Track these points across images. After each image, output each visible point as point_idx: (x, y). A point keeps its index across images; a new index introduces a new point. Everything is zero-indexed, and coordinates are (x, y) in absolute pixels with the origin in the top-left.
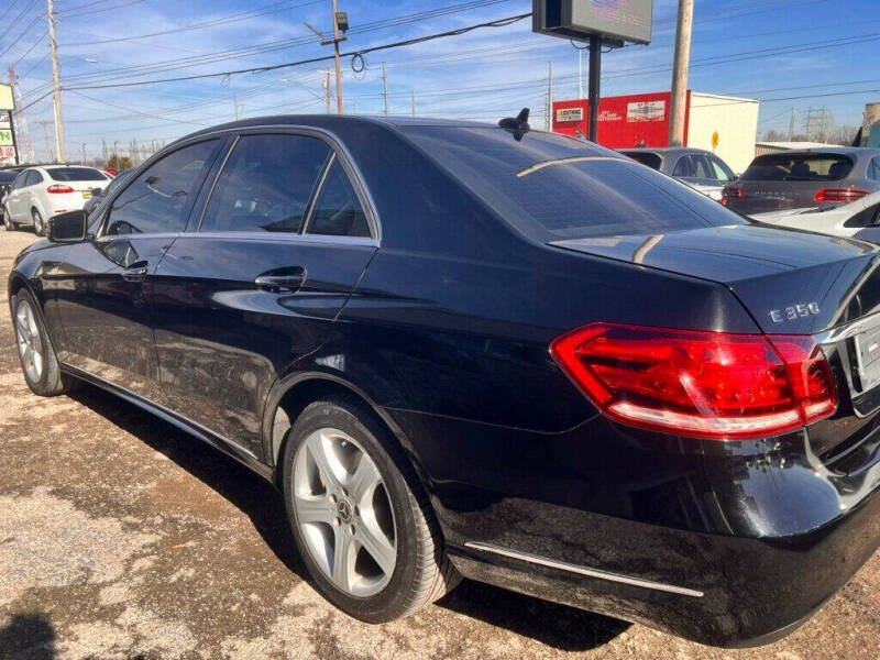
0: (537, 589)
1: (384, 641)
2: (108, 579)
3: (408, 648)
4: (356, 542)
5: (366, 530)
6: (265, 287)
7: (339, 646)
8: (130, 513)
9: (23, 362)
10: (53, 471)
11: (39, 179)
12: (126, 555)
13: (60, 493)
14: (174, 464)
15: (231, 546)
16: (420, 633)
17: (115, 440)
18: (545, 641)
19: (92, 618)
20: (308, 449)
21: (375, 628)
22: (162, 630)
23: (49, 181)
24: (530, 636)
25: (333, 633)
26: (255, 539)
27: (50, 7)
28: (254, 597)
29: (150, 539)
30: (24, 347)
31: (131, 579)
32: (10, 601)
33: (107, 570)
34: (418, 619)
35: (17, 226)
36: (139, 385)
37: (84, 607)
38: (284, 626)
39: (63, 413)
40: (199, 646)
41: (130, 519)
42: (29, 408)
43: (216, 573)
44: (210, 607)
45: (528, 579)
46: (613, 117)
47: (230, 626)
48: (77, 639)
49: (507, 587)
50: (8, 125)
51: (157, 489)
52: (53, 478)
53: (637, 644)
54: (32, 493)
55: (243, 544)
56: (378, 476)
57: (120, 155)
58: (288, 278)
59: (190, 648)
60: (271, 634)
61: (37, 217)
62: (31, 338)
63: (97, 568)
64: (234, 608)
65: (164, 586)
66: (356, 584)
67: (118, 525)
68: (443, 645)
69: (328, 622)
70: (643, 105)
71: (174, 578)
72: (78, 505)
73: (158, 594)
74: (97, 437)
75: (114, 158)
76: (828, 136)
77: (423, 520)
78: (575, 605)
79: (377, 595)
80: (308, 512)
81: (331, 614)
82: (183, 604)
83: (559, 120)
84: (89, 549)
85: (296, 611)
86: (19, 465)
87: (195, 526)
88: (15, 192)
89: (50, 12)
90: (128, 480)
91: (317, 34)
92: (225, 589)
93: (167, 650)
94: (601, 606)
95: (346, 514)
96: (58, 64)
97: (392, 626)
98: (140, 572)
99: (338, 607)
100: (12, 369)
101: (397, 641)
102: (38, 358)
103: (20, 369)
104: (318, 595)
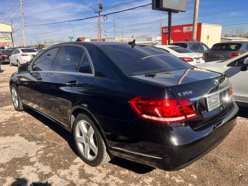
0: (132, 159)
1: (95, 171)
2: (32, 156)
3: (101, 172)
4: (90, 147)
5: (91, 144)
6: (69, 86)
7: (85, 172)
8: (38, 141)
9: (13, 103)
10: (20, 130)
11: (19, 52)
12: (37, 150)
13: (22, 135)
14: (50, 129)
15: (62, 149)
16: (104, 169)
17: (36, 122)
18: (134, 171)
19: (27, 165)
20: (78, 125)
21: (94, 168)
22: (44, 167)
23: (21, 53)
24: (131, 170)
25: (84, 169)
26: (68, 147)
27: (21, 3)
28: (66, 160)
29: (43, 147)
30: (13, 99)
31: (37, 156)
32: (9, 161)
33: (32, 154)
34: (105, 166)
35: (13, 65)
36: (42, 109)
37: (26, 162)
38: (73, 167)
39: (23, 115)
40: (52, 171)
41: (38, 142)
42: (15, 114)
43: (58, 155)
44: (56, 163)
45: (130, 157)
46: (179, 31)
47: (60, 167)
48: (24, 169)
49: (126, 159)
50: (10, 36)
51: (45, 135)
52: (20, 132)
53: (157, 172)
54: (15, 135)
55: (65, 148)
56: (93, 131)
57: (41, 44)
58: (73, 83)
59: (50, 171)
60: (69, 169)
61: (18, 62)
62: (15, 96)
63: (30, 153)
64: (61, 163)
65: (45, 158)
66: (90, 157)
67: (35, 143)
68: (110, 172)
69: (83, 166)
70: (188, 27)
71: (48, 156)
72: (26, 138)
73: (44, 159)
74: (31, 122)
75: (40, 45)
76: (242, 35)
77: (103, 142)
78: (141, 163)
79: (94, 160)
80: (79, 140)
81: (84, 165)
82: (49, 162)
83: (163, 32)
84: (28, 149)
85: (76, 164)
86: (12, 129)
87: (54, 144)
88: (13, 56)
89: (21, 4)
90: (38, 132)
91: (94, 10)
92: (60, 159)
93: (45, 172)
94: (147, 163)
95: (87, 141)
96: (24, 19)
97: (98, 167)
98: (40, 154)
99: (86, 163)
100: (11, 104)
101: (99, 171)
102: (17, 102)
103: (13, 104)
104: (82, 160)
